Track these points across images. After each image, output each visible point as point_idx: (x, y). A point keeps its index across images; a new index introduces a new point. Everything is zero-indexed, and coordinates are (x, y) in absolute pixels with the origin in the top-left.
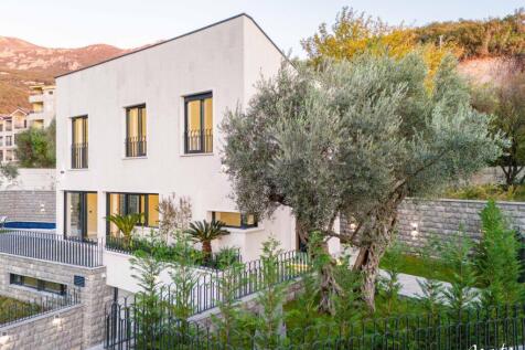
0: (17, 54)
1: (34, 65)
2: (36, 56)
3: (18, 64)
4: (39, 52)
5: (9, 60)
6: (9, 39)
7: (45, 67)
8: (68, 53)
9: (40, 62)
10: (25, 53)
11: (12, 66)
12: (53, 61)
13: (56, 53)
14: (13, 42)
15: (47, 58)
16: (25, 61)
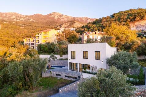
0: (16, 17)
1: (21, 20)
2: (21, 17)
3: (17, 19)
4: (22, 16)
5: (14, 18)
6: (14, 13)
7: (23, 20)
8: (29, 16)
9: (22, 19)
10: (18, 16)
11: (15, 20)
12: (26, 19)
13: (26, 17)
14: (15, 14)
15: (24, 18)
16: (18, 19)
